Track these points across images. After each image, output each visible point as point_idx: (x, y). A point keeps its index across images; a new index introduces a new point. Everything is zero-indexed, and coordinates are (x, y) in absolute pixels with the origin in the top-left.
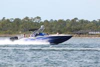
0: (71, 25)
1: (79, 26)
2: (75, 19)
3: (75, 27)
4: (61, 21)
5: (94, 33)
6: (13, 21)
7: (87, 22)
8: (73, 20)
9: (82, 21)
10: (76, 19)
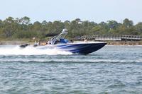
1: (82, 30)
2: (77, 20)
4: (57, 23)
5: (103, 40)
8: (74, 22)
9: (86, 23)
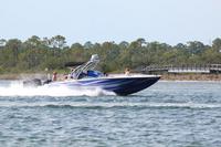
0: (132, 54)
3: (139, 59)
4: (108, 45)
5: (181, 71)
6: (5, 44)
7: (164, 47)
8: (134, 44)
9: (154, 46)
10: (141, 40)
